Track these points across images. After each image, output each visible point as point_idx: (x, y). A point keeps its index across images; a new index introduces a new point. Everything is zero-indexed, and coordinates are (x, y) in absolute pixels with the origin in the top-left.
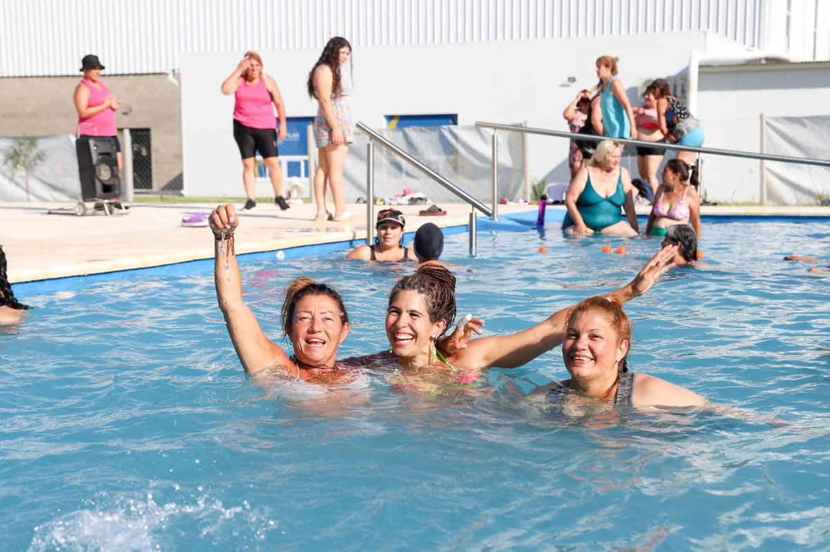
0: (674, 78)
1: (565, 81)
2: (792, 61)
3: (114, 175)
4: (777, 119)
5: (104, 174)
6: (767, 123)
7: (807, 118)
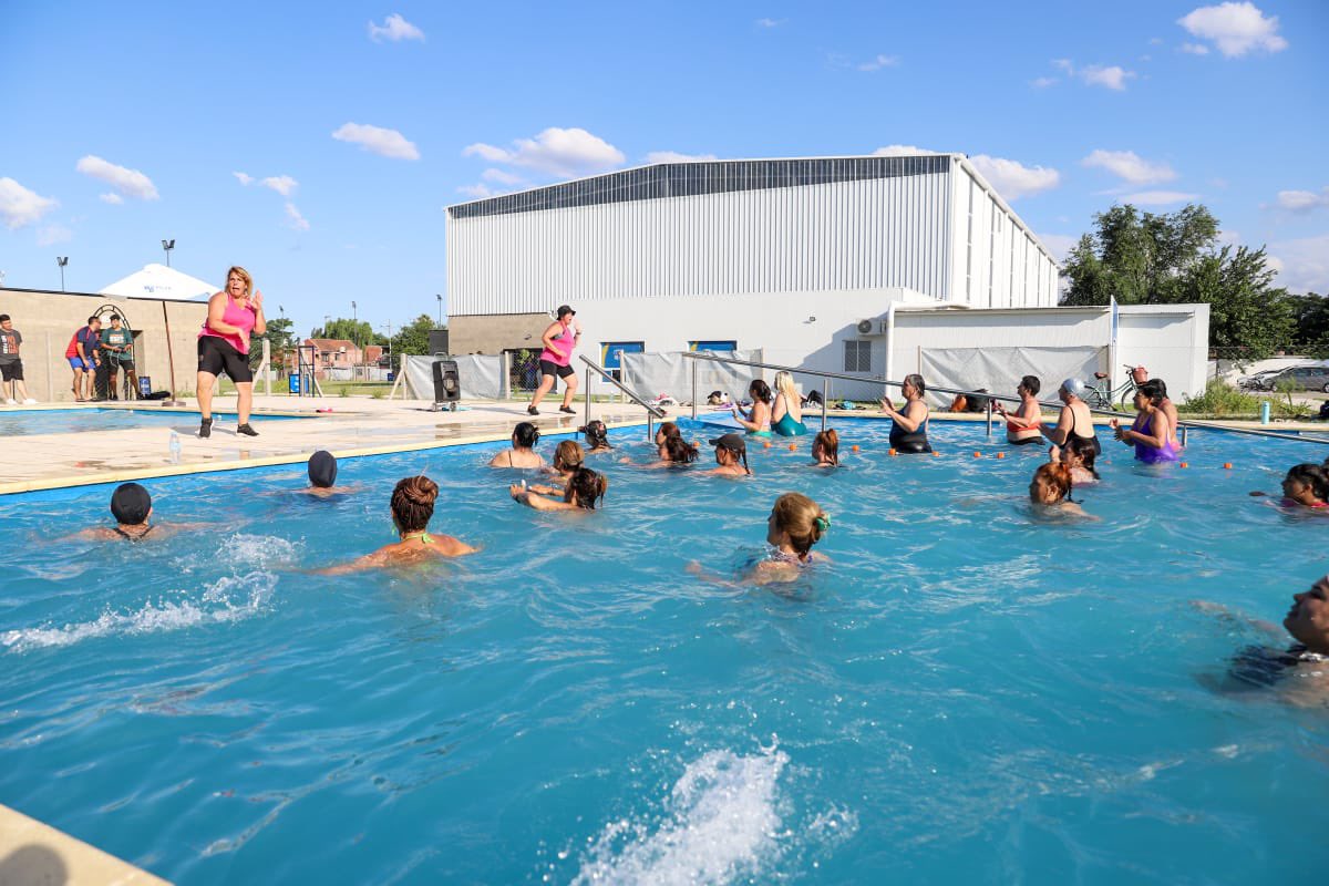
0: (876, 320)
1: (808, 320)
2: (972, 308)
3: (456, 386)
4: (930, 350)
5: (449, 384)
6: (925, 354)
7: (950, 350)
